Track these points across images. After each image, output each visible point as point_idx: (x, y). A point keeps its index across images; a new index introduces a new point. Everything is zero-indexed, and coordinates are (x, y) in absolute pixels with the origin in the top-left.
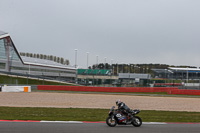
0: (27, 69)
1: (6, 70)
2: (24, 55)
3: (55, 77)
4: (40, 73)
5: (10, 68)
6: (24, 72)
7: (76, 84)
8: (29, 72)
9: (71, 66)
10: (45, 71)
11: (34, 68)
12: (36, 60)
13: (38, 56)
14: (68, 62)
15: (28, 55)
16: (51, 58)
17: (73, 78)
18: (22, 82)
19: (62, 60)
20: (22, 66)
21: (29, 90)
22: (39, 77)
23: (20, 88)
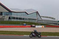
0: (43, 21)
1: (37, 21)
2: (42, 17)
3: (51, 23)
4: (47, 22)
5: (38, 20)
6: (42, 22)
7: (57, 25)
8: (44, 22)
9: (56, 20)
10: (48, 21)
11: (45, 21)
12: (45, 18)
13: (46, 17)
14: (55, 19)
15: (43, 17)
16: (50, 18)
17: (57, 24)
18: (41, 25)
19: (53, 18)
20: (41, 20)
21: (44, 27)
22: (46, 23)
23: (41, 27)
